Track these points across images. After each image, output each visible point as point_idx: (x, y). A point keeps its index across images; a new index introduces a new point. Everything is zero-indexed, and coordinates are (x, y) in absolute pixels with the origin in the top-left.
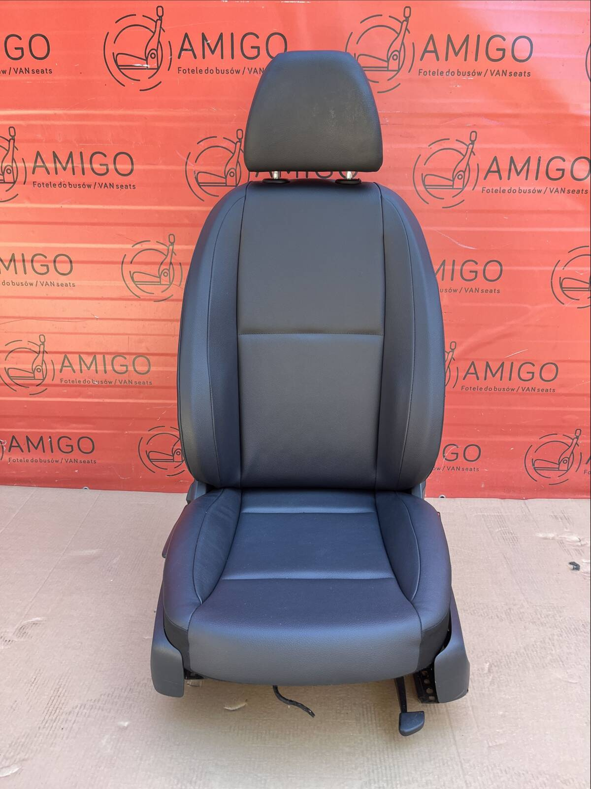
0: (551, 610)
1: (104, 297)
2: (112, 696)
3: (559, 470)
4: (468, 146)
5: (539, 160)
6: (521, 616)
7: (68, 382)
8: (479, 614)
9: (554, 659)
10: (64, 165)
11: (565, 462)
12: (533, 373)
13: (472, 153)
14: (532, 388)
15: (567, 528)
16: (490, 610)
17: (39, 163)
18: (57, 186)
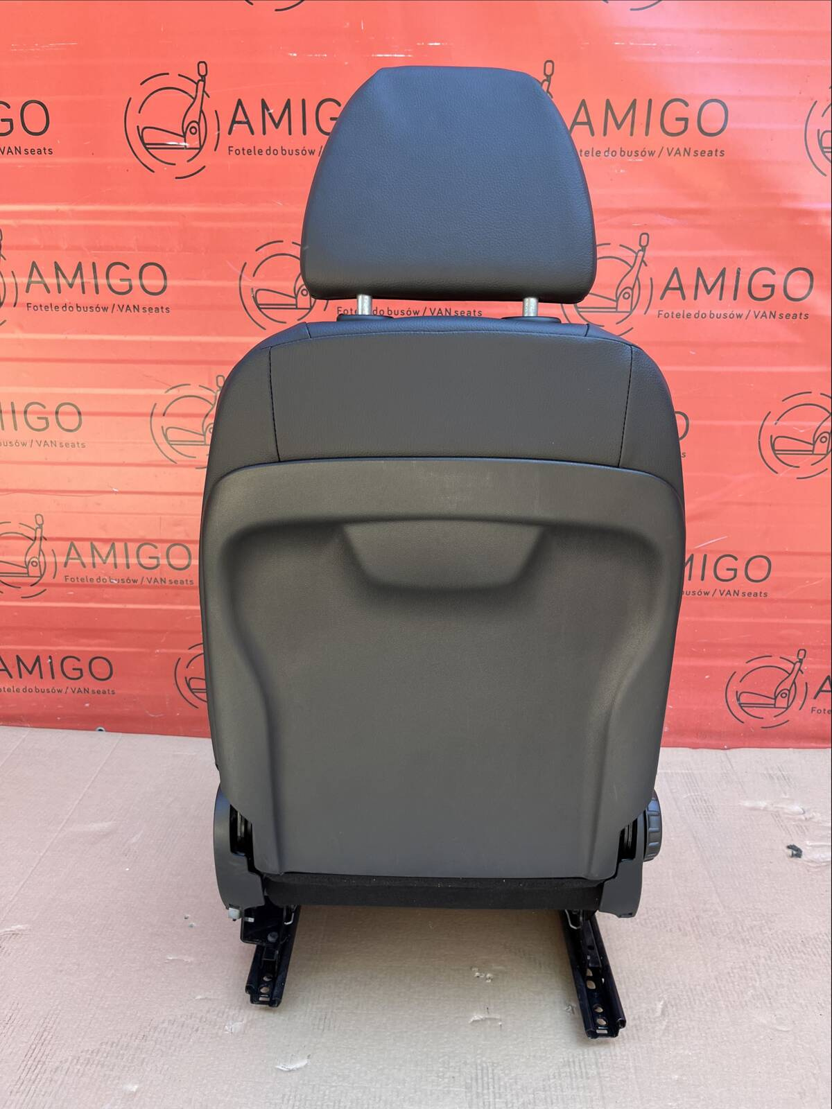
0: (758, 919)
1: (126, 462)
2: (117, 1045)
3: (775, 707)
4: (637, 254)
5: (738, 273)
6: (713, 928)
7: (76, 580)
8: (654, 924)
9: (757, 995)
10: (70, 281)
11: (784, 695)
12: (735, 570)
13: (643, 264)
14: (735, 591)
15: (785, 794)
16: (669, 919)
17: (36, 278)
18: (60, 309)
